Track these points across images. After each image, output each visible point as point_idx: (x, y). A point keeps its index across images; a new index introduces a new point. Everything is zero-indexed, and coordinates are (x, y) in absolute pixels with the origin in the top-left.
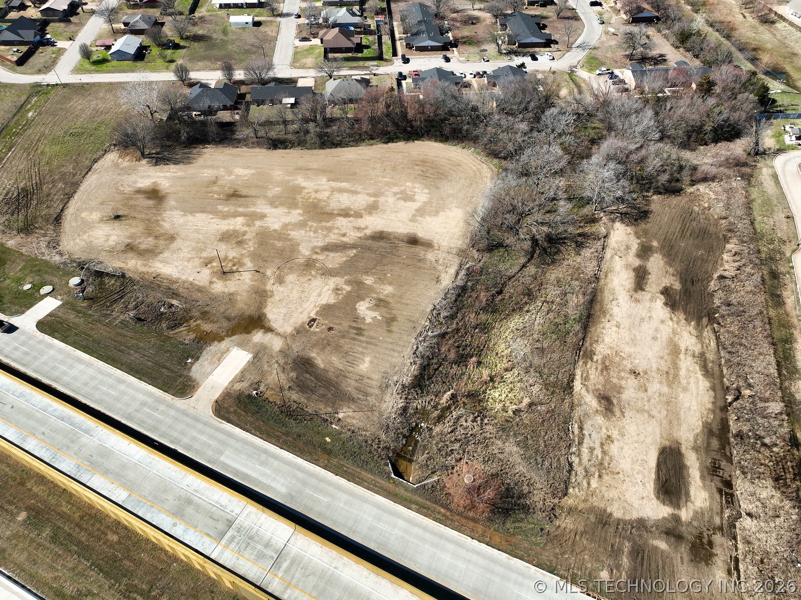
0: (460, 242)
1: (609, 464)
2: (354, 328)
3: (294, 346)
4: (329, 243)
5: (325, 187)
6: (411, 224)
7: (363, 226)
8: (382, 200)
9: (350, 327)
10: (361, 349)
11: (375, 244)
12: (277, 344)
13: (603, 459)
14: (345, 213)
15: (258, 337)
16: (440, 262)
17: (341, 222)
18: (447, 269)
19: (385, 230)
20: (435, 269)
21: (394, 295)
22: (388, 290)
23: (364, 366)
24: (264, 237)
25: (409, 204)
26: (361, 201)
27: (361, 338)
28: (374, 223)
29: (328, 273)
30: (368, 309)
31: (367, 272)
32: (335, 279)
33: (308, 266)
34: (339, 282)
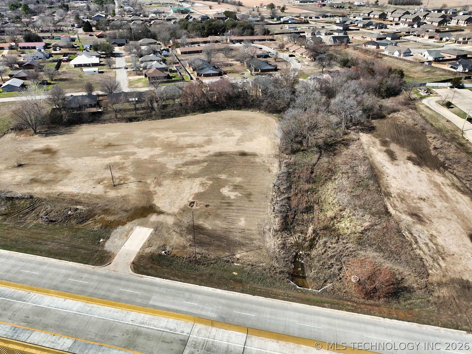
0: (274, 152)
1: (444, 250)
2: (224, 203)
3: (184, 220)
4: (186, 161)
5: (172, 136)
6: (237, 146)
7: (206, 151)
8: (213, 137)
9: (221, 203)
10: (235, 214)
11: (219, 158)
12: (170, 220)
13: (437, 248)
14: (192, 146)
15: (153, 218)
16: (266, 162)
17: (190, 150)
18: (273, 165)
19: (222, 151)
20: (264, 165)
21: (244, 182)
22: (238, 180)
23: (242, 223)
24: (139, 164)
25: (232, 138)
26: (199, 139)
27: (232, 208)
28: (213, 149)
29: (192, 176)
30: (229, 191)
31: (220, 173)
32: (199, 179)
33: (177, 174)
34: (202, 180)
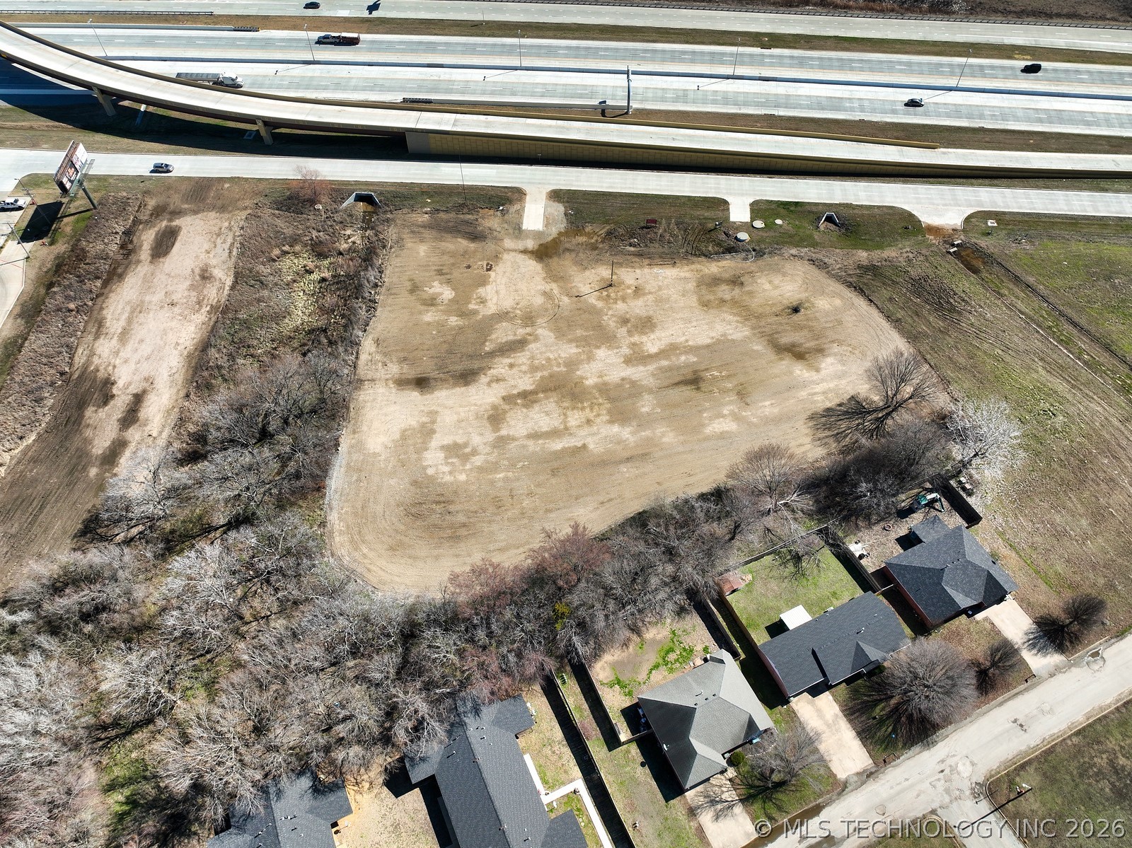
2: (447, 274)
3: (493, 246)
4: (523, 351)
5: (583, 433)
6: (434, 408)
7: (494, 385)
8: (490, 436)
9: (451, 274)
12: (508, 243)
14: (528, 398)
15: (530, 244)
16: (380, 364)
17: (526, 384)
18: (370, 358)
19: (463, 389)
20: (385, 354)
21: (420, 313)
22: (429, 317)
23: (423, 249)
25: (448, 440)
26: (519, 424)
27: (436, 268)
28: (483, 395)
29: (503, 316)
30: (442, 294)
31: (460, 328)
32: (490, 312)
33: (529, 319)
34: (485, 310)
